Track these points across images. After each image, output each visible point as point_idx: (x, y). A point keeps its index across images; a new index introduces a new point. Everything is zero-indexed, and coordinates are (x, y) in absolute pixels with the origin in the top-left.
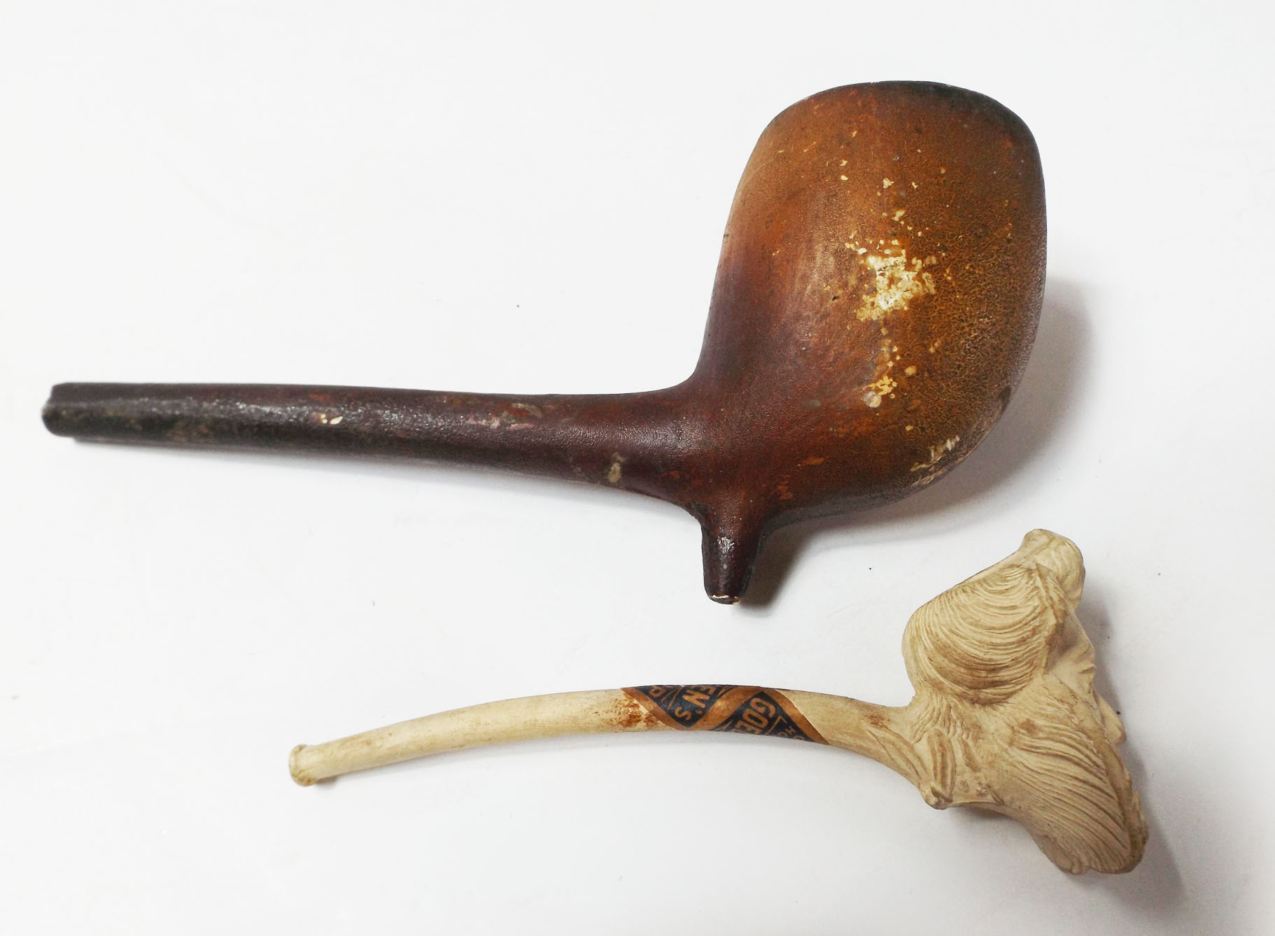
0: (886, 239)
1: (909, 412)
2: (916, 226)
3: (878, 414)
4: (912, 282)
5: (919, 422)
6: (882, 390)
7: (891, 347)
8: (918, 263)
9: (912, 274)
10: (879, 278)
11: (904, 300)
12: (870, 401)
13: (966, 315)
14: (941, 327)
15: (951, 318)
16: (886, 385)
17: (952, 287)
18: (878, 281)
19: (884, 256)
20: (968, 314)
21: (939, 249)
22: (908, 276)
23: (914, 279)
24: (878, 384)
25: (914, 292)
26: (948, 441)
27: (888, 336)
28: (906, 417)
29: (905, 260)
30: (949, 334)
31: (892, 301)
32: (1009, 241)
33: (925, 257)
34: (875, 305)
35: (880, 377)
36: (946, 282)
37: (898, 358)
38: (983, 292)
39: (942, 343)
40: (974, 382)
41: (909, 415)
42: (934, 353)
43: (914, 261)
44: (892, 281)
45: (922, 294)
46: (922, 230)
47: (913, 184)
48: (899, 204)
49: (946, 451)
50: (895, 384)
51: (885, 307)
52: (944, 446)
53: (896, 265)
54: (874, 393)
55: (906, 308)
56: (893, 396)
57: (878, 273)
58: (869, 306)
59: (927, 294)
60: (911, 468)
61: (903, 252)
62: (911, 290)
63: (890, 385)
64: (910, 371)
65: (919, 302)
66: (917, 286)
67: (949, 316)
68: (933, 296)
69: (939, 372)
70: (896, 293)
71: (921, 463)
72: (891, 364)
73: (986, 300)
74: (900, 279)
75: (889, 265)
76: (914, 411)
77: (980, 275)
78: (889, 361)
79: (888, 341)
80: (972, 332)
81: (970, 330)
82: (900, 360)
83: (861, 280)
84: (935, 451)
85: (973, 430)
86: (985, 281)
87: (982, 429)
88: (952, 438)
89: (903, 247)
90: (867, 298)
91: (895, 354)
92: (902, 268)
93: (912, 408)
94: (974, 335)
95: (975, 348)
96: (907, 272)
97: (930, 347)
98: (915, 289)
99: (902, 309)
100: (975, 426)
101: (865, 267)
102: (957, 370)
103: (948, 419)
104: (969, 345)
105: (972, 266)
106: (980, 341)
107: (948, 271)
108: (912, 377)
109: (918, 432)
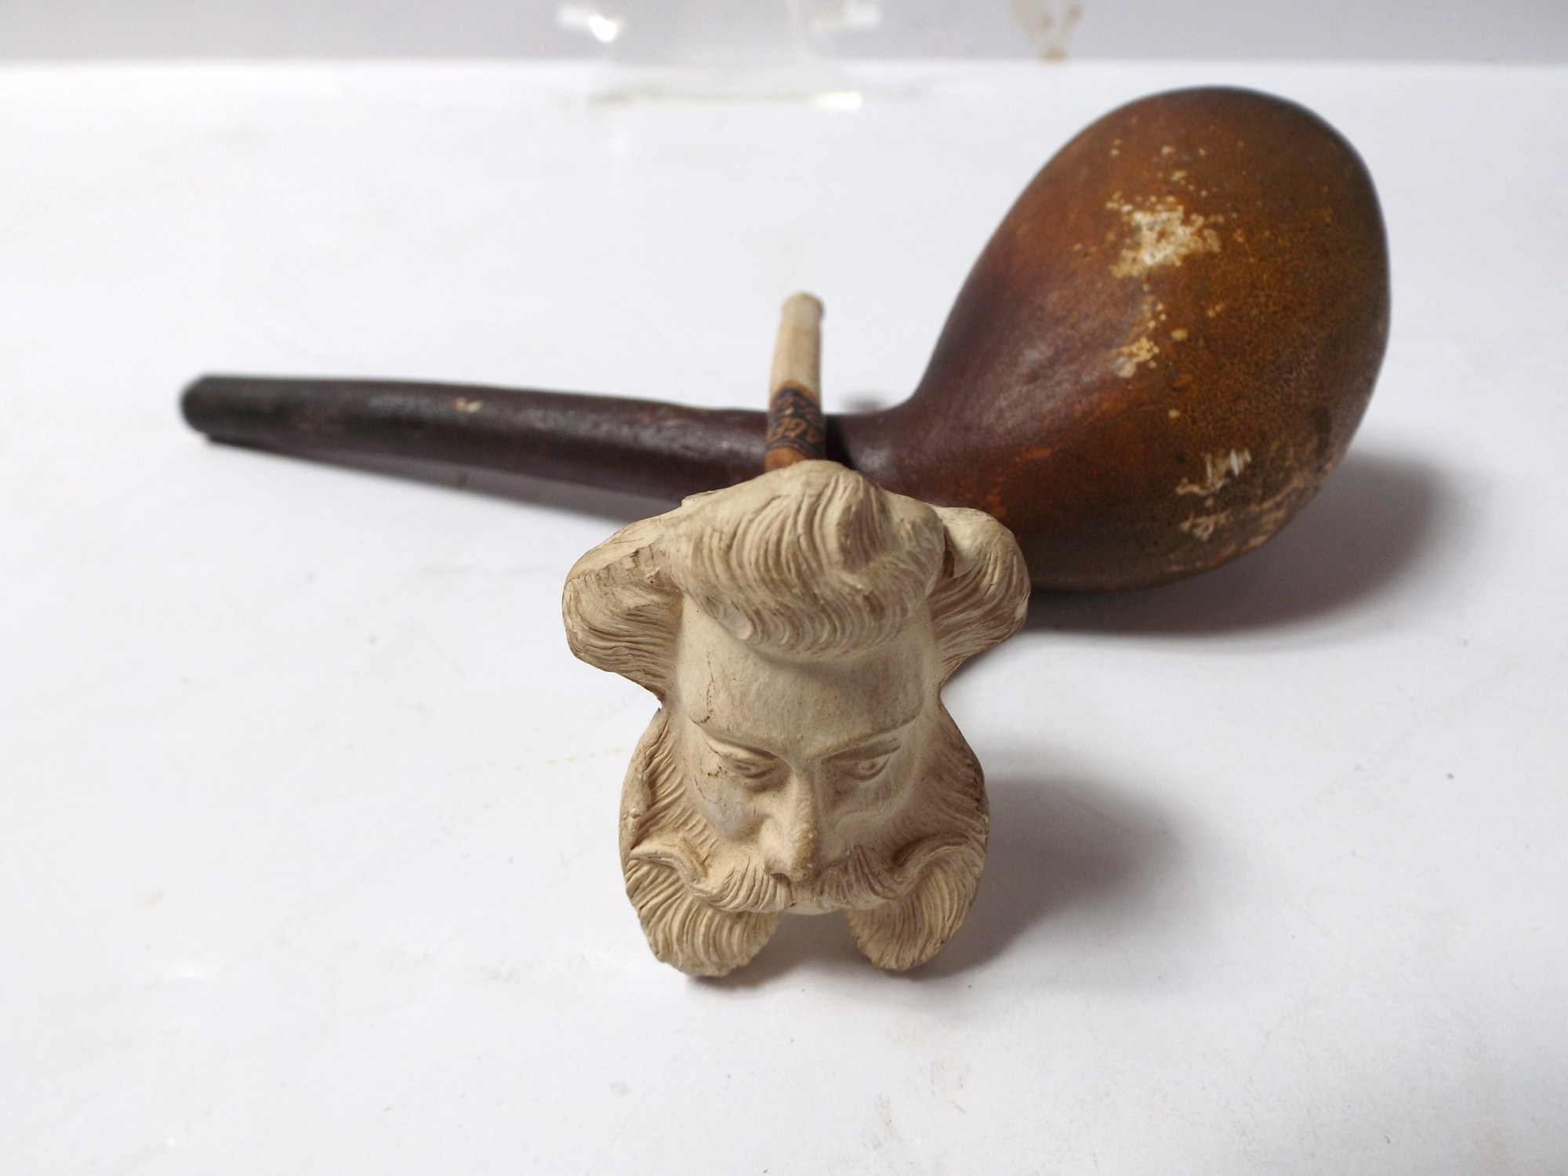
0: (1159, 197)
1: (1174, 389)
2: (1199, 186)
3: (1130, 387)
4: (1190, 237)
5: (1189, 408)
6: (1137, 356)
7: (1154, 304)
8: (1199, 220)
9: (1189, 230)
10: (1145, 232)
11: (1177, 255)
12: (1121, 368)
13: (1262, 282)
14: (1226, 290)
15: (1240, 281)
16: (1144, 350)
17: (1244, 249)
18: (1144, 236)
19: (1154, 211)
20: (1265, 283)
21: (1229, 209)
22: (1184, 231)
23: (1192, 234)
24: (1134, 348)
25: (1190, 248)
26: (1233, 455)
27: (1151, 292)
28: (1170, 397)
29: (1182, 216)
30: (1236, 299)
31: (1160, 257)
32: (1328, 225)
33: (1210, 215)
34: (1138, 260)
35: (1137, 339)
36: (1236, 242)
37: (1163, 317)
38: (1288, 266)
39: (1227, 308)
40: (1272, 371)
41: (1174, 394)
42: (1214, 318)
43: (1194, 217)
44: (1162, 235)
45: (1201, 250)
46: (1208, 190)
47: (1201, 151)
48: (1179, 166)
49: (1229, 473)
50: (1156, 350)
51: (1150, 262)
52: (1227, 462)
53: (1169, 219)
54: (1126, 359)
55: (1178, 264)
56: (1153, 365)
57: (1144, 228)
58: (1129, 261)
59: (1208, 251)
60: (1176, 485)
61: (1181, 208)
62: (1188, 246)
63: (1149, 351)
64: (1179, 335)
65: (1196, 259)
66: (1196, 242)
67: (1238, 279)
68: (1216, 255)
69: (1221, 342)
70: (1167, 247)
71: (1192, 482)
72: (1152, 324)
73: (1292, 274)
74: (1173, 234)
75: (1159, 220)
76: (1180, 390)
77: (1284, 247)
78: (1150, 321)
79: (1150, 299)
80: (1271, 304)
81: (1267, 301)
82: (1166, 321)
83: (1122, 236)
84: (1214, 465)
85: (1272, 454)
86: (1291, 253)
87: (1287, 464)
88: (1239, 451)
89: (1180, 203)
90: (1127, 254)
91: (1159, 313)
92: (1177, 223)
93: (1179, 384)
94: (1272, 308)
95: (1274, 324)
96: (1184, 228)
97: (1209, 309)
98: (1193, 245)
99: (1173, 265)
100: (1274, 447)
101: (1128, 224)
102: (1247, 347)
103: (1232, 415)
104: (1265, 319)
105: (1273, 234)
106: (1281, 319)
107: (1239, 232)
108: (1181, 343)
109: (1187, 424)
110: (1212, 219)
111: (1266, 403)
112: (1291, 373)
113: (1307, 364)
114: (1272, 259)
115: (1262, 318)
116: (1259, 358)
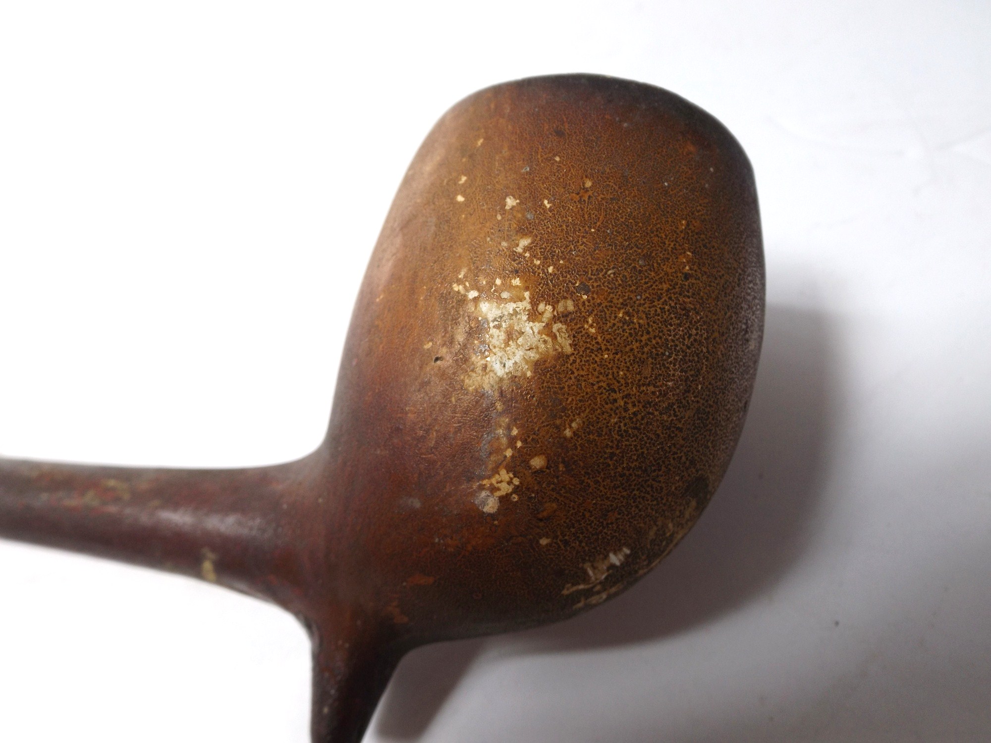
0: (503, 278)
1: (541, 520)
2: (545, 258)
3: (496, 522)
4: (538, 337)
5: (559, 533)
6: (499, 489)
7: (509, 428)
8: (546, 310)
9: (538, 326)
10: (493, 331)
11: (527, 362)
12: (484, 503)
13: (619, 382)
14: (580, 401)
15: (595, 387)
16: (505, 482)
17: (597, 343)
18: (492, 336)
19: (500, 300)
20: (622, 381)
21: (578, 289)
22: (531, 328)
23: (540, 333)
24: (494, 481)
25: (540, 351)
26: (612, 555)
27: (503, 413)
28: (538, 527)
29: (529, 307)
30: (593, 410)
31: (509, 364)
32: (687, 277)
33: (558, 302)
34: (488, 369)
35: (496, 471)
36: (588, 335)
37: (519, 444)
38: (646, 350)
39: (584, 422)
40: (639, 476)
41: (541, 524)
42: (572, 438)
43: (541, 307)
44: (511, 336)
45: (552, 353)
46: (554, 265)
47: (546, 202)
48: (523, 231)
49: (612, 566)
50: (516, 482)
51: (500, 372)
53: (516, 313)
54: (488, 493)
55: (529, 374)
56: (515, 498)
57: (492, 325)
58: (479, 370)
59: (559, 353)
60: (561, 591)
61: (527, 294)
62: (537, 347)
63: (509, 483)
64: (537, 462)
65: (547, 365)
66: (545, 342)
67: (593, 385)
68: (568, 357)
69: (582, 464)
70: (516, 352)
71: (575, 584)
72: (509, 453)
73: (650, 360)
74: (522, 333)
75: (506, 313)
76: (548, 519)
77: (640, 326)
78: (506, 449)
79: (505, 420)
80: (630, 406)
81: (626, 403)
82: (522, 447)
83: (470, 334)
84: (594, 568)
85: (652, 537)
86: (648, 333)
87: (668, 534)
88: (617, 551)
89: (527, 289)
90: (477, 359)
91: (515, 438)
92: (525, 317)
93: (544, 514)
94: (632, 410)
95: (635, 428)
96: (531, 323)
97: (565, 429)
98: (543, 347)
99: (524, 375)
100: (652, 532)
101: (475, 317)
102: (608, 461)
103: (604, 528)
104: (625, 425)
105: (627, 313)
106: (643, 419)
107: (590, 320)
108: (541, 471)
109: (559, 547)
110: (560, 307)
111: (637, 507)
112: (660, 470)
114: (628, 349)
115: (622, 425)
116: (623, 468)
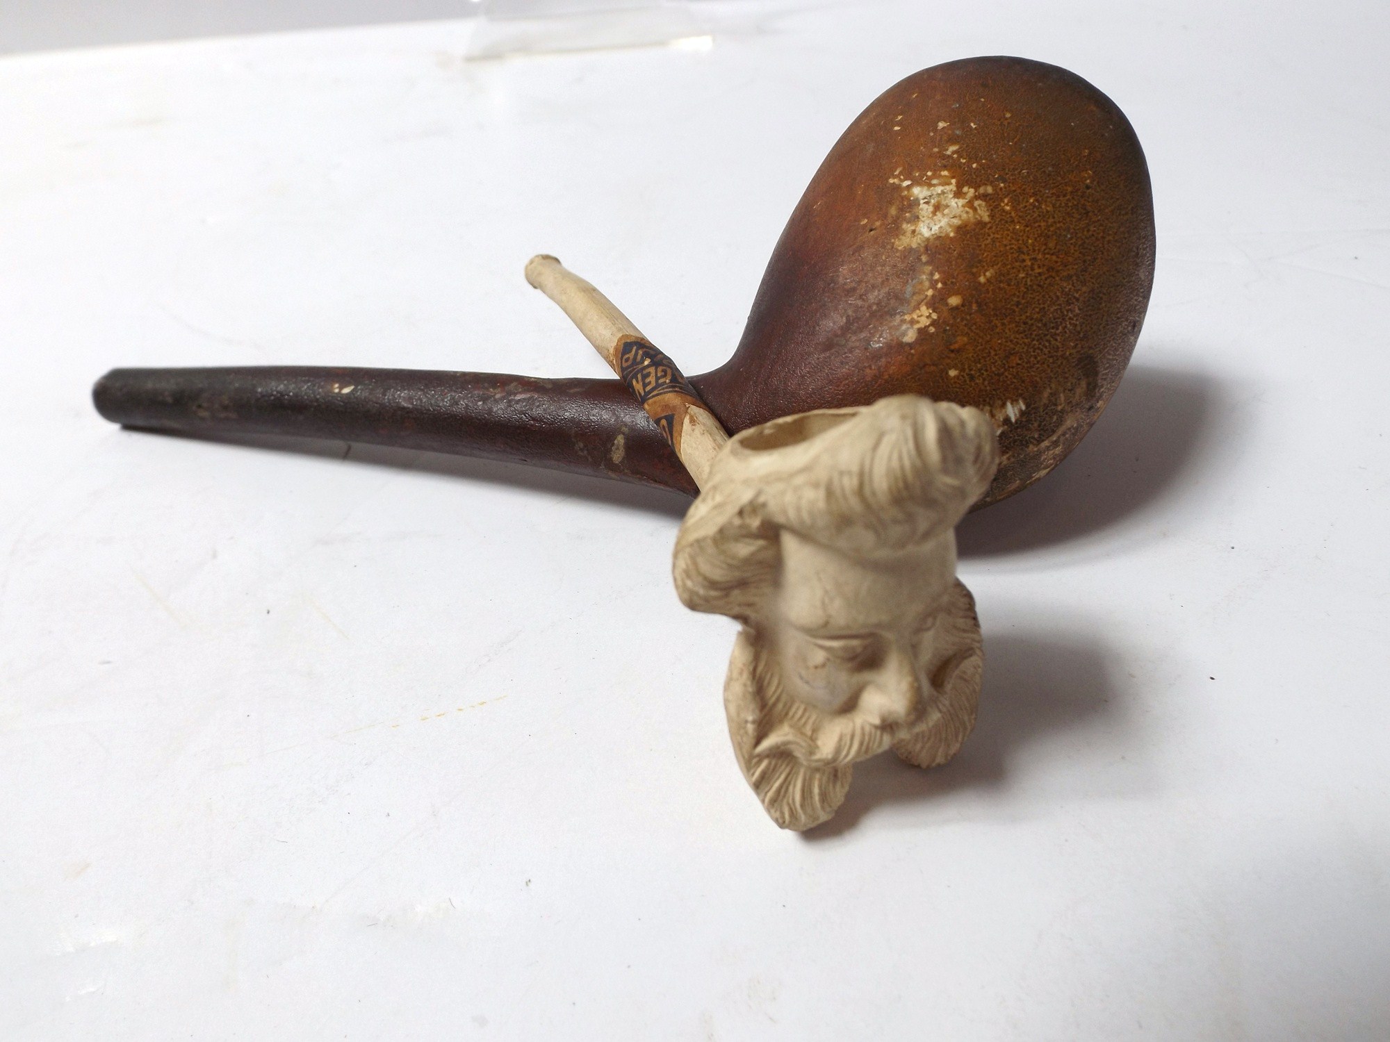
0: (934, 171)
1: (952, 351)
2: (970, 158)
3: (913, 351)
4: (962, 209)
5: (966, 367)
6: (918, 322)
7: (932, 274)
8: (970, 192)
9: (961, 202)
10: (923, 206)
11: (951, 226)
12: (904, 334)
13: (1027, 247)
14: (995, 256)
15: (1008, 248)
16: (924, 316)
17: (1011, 217)
18: (922, 210)
19: (930, 185)
20: (1030, 247)
21: (997, 179)
22: (956, 203)
23: (963, 206)
24: (915, 316)
25: (962, 218)
26: (1009, 405)
27: (927, 263)
28: (949, 358)
29: (955, 189)
30: (1004, 265)
31: (935, 229)
32: (1088, 187)
33: (980, 186)
34: (916, 233)
35: (917, 307)
36: (1004, 211)
37: (940, 285)
38: (1052, 229)
39: (996, 273)
40: (1039, 328)
41: (952, 355)
42: (985, 284)
43: (965, 189)
44: (937, 208)
45: (972, 220)
46: (978, 163)
47: (972, 124)
48: (952, 140)
49: (1007, 421)
50: (935, 316)
51: (926, 233)
52: (1004, 410)
53: (943, 193)
54: (909, 326)
55: (952, 235)
56: (932, 330)
57: (922, 202)
58: (909, 234)
59: (979, 221)
61: (954, 181)
62: (960, 216)
63: (928, 317)
64: (954, 301)
65: (968, 228)
66: (967, 212)
67: (1006, 246)
68: (986, 224)
69: (991, 305)
70: (942, 219)
72: (930, 293)
73: (1055, 237)
74: (947, 206)
75: (935, 193)
76: (958, 351)
77: (1048, 212)
78: (928, 290)
79: (929, 268)
80: (1036, 267)
81: (1032, 264)
82: (942, 288)
83: (902, 210)
85: (1045, 401)
86: (1054, 218)
87: (1059, 408)
88: (1014, 401)
89: (954, 177)
90: (907, 227)
91: (937, 281)
92: (951, 196)
93: (956, 346)
94: (1037, 271)
95: (1039, 286)
96: (956, 200)
97: (980, 276)
98: (965, 216)
99: (947, 235)
100: (1046, 394)
101: (908, 198)
102: (1015, 308)
103: (1005, 370)
104: (1031, 280)
105: (1037, 200)
106: (1046, 279)
107: (1006, 201)
108: (956, 308)
109: (965, 381)
110: (982, 190)
111: (1036, 358)
112: (1058, 329)
113: (1070, 318)
114: (1037, 225)
115: (1029, 280)
116: (1027, 317)
